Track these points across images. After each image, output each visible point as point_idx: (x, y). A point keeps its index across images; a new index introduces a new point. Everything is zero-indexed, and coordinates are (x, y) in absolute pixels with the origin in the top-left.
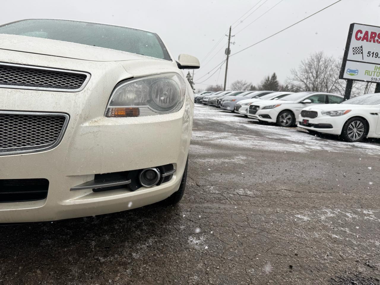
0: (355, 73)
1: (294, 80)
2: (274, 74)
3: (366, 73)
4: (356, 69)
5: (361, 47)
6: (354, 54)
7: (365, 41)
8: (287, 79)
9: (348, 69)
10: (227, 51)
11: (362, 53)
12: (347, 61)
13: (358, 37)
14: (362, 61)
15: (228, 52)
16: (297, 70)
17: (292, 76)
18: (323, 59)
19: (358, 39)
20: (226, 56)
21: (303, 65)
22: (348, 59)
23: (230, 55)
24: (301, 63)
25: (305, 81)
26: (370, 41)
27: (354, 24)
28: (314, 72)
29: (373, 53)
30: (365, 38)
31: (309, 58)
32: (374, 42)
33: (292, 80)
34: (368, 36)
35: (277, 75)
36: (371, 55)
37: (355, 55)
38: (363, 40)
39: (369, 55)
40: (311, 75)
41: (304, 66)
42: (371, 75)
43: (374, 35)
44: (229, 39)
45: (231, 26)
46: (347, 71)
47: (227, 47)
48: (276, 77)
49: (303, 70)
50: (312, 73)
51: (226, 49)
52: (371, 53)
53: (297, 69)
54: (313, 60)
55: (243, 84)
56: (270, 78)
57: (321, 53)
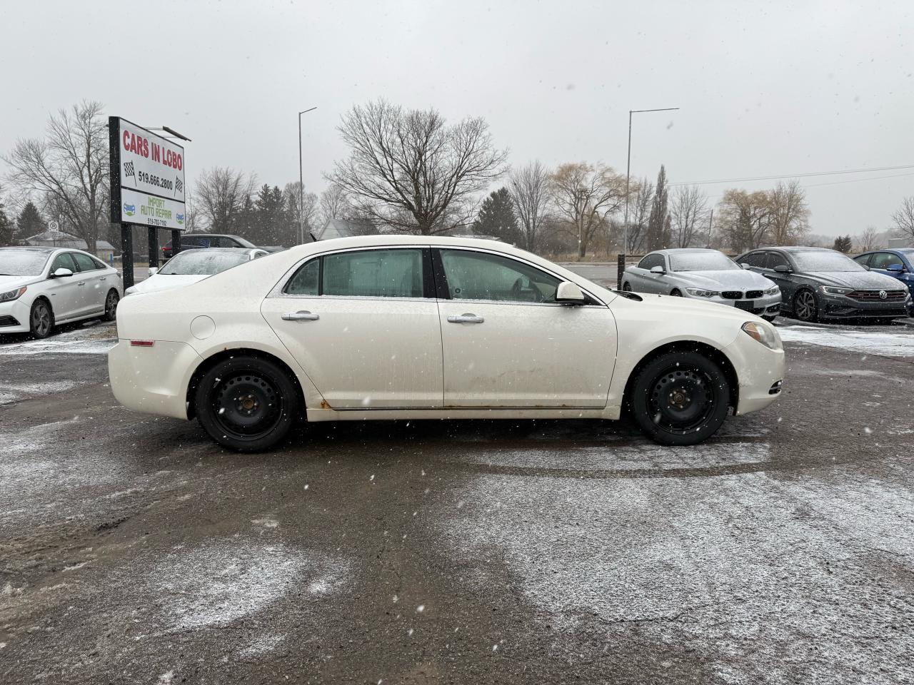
0: (132, 211)
3: (142, 210)
4: (131, 204)
5: (132, 163)
6: (126, 175)
7: (133, 151)
9: (125, 204)
11: (134, 174)
12: (122, 190)
13: (127, 144)
14: (135, 188)
19: (126, 148)
22: (122, 185)
26: (138, 153)
29: (144, 175)
30: (133, 147)
32: (142, 154)
34: (135, 143)
36: (142, 178)
37: (128, 177)
42: (147, 214)
43: (140, 142)
46: (124, 208)
52: (141, 175)
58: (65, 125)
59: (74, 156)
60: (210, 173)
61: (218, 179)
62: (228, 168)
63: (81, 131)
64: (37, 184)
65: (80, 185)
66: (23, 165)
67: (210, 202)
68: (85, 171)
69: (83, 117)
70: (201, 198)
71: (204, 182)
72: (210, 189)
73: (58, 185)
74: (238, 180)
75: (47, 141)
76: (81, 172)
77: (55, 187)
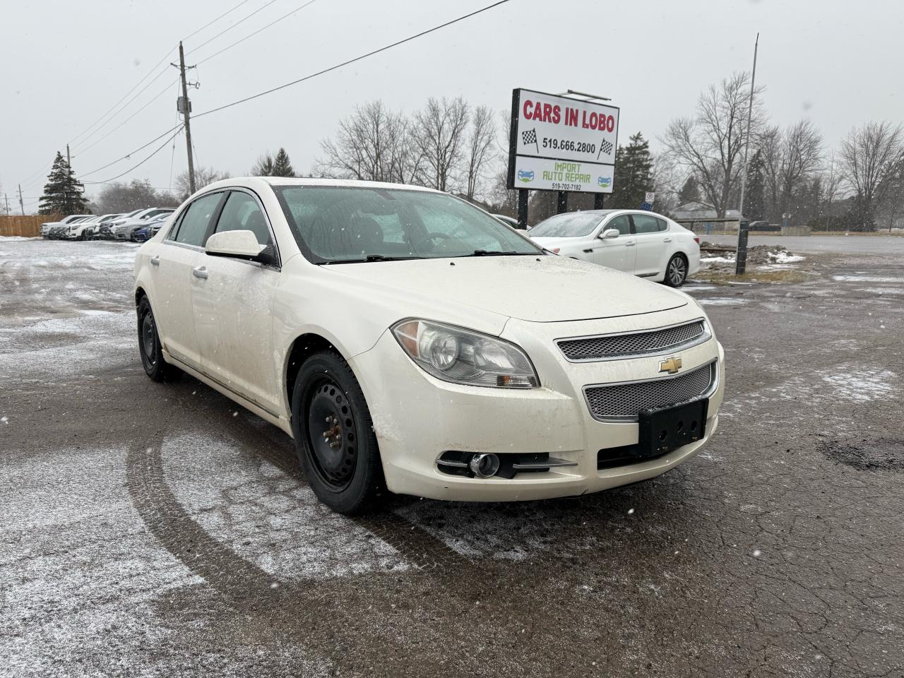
0: (530, 176)
1: (332, 165)
2: (282, 152)
3: (544, 175)
4: (529, 171)
5: (534, 131)
6: (525, 143)
7: (537, 119)
8: (318, 164)
9: (520, 171)
10: (181, 104)
11: (536, 141)
12: (517, 157)
13: (528, 113)
14: (536, 154)
15: (185, 106)
16: (334, 144)
17: (327, 158)
18: (385, 119)
19: (528, 117)
20: (182, 116)
21: (345, 132)
22: (518, 152)
23: (191, 115)
24: (341, 128)
25: (356, 167)
26: (545, 120)
27: (520, 89)
28: (371, 146)
29: (550, 141)
30: (537, 115)
31: (355, 114)
32: (550, 121)
33: (327, 167)
34: (540, 111)
35: (287, 152)
36: (549, 144)
37: (527, 145)
38: (534, 119)
39: (545, 144)
40: (364, 152)
41: (348, 134)
42: (551, 179)
43: (548, 110)
44: (183, 75)
45: (181, 42)
46: (519, 175)
47: (181, 94)
48: (287, 158)
49: (347, 143)
50: (366, 149)
51: (179, 98)
52: (547, 141)
53: (335, 141)
54: (363, 119)
55: (208, 176)
56: (273, 163)
57: (378, 105)
58: (712, 101)
59: (717, 129)
60: (861, 129)
61: (870, 138)
62: (883, 122)
63: (727, 104)
64: (682, 159)
65: (719, 157)
66: (674, 143)
67: (855, 164)
68: (726, 142)
69: (731, 89)
70: (843, 160)
71: (851, 142)
72: (858, 148)
73: (699, 158)
74: (895, 135)
75: (695, 118)
76: (721, 143)
77: (695, 160)
